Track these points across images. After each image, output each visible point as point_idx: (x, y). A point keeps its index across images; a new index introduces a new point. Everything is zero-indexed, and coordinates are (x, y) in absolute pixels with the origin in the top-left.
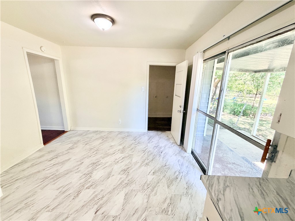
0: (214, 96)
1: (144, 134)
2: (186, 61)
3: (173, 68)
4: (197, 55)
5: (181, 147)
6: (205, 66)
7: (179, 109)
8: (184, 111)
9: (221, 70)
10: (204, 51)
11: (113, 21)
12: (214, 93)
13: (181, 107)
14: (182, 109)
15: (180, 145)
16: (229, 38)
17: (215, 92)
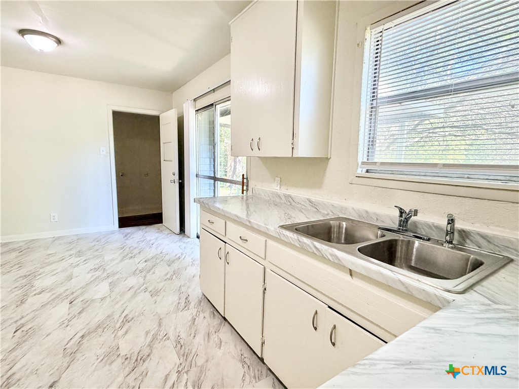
0: (235, 176)
1: (113, 233)
2: (174, 109)
3: (156, 119)
4: (187, 103)
5: (182, 235)
6: (199, 118)
7: (173, 178)
8: (179, 180)
9: (228, 127)
10: (195, 100)
11: (59, 42)
12: (233, 171)
13: (174, 175)
14: (177, 177)
15: (180, 234)
16: (214, 90)
17: (234, 169)
